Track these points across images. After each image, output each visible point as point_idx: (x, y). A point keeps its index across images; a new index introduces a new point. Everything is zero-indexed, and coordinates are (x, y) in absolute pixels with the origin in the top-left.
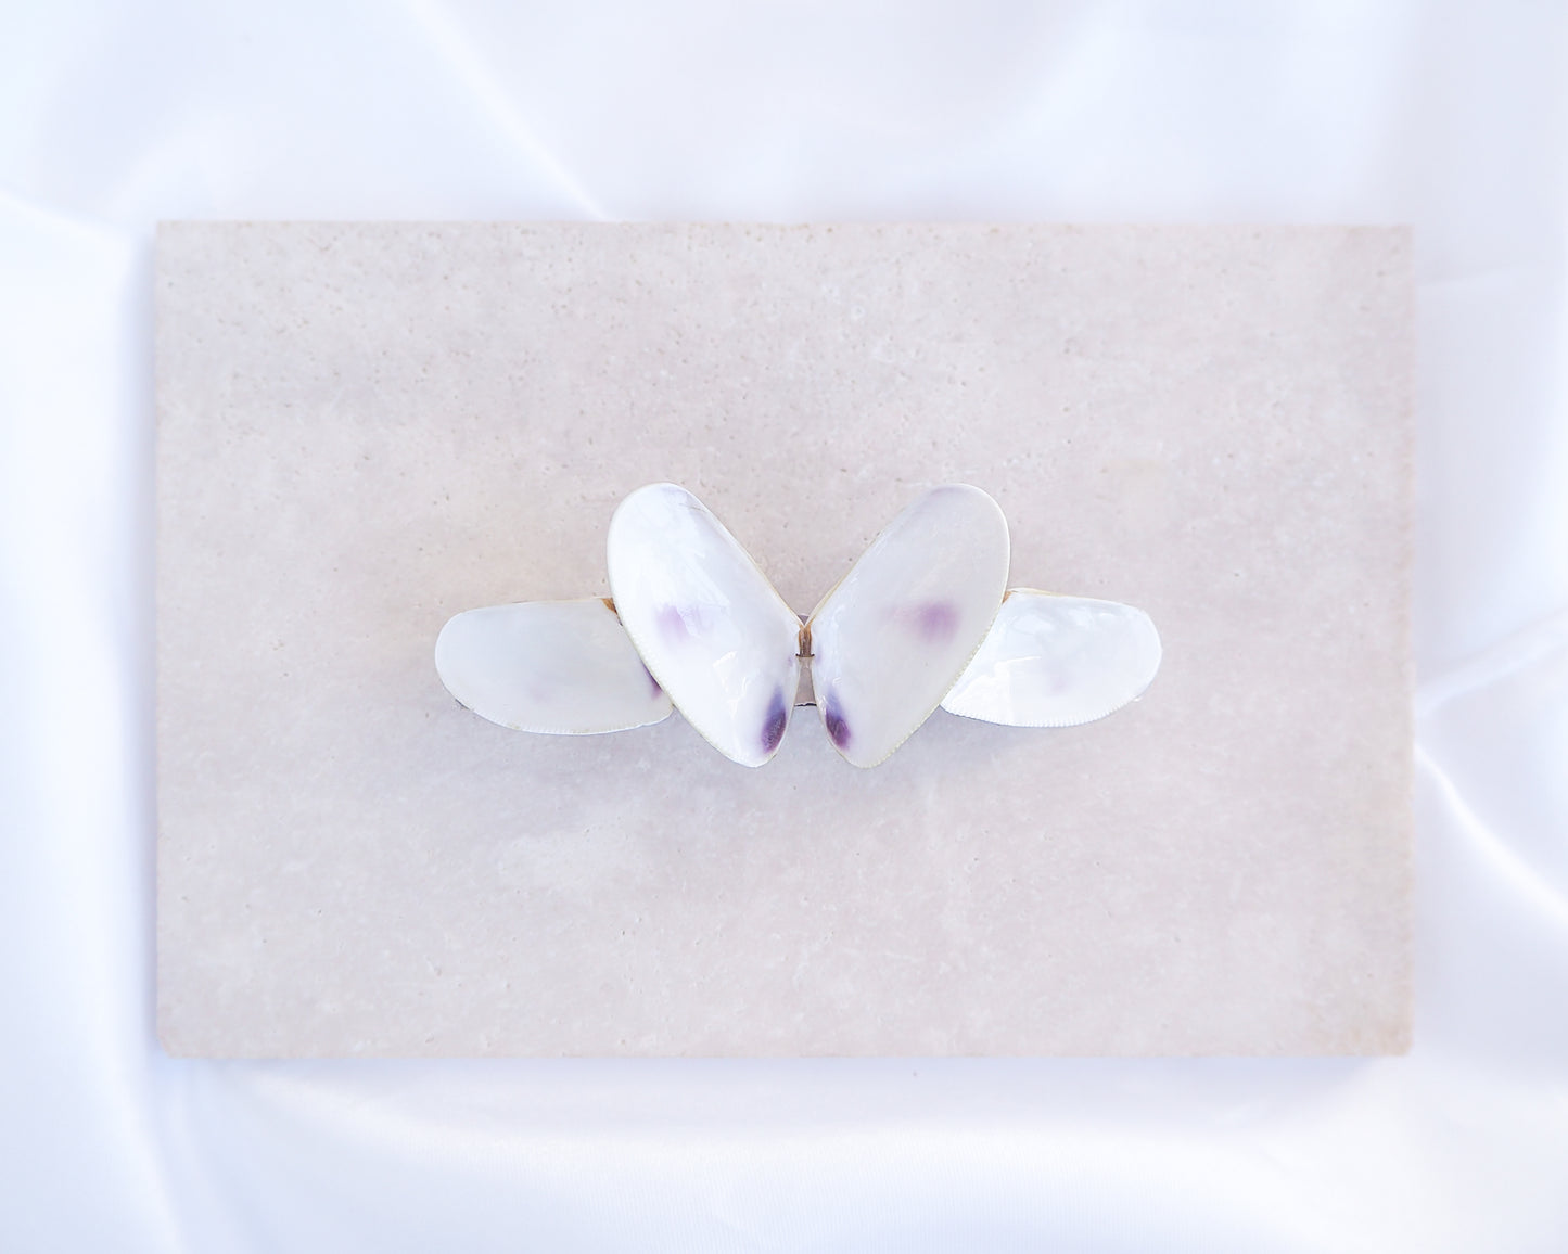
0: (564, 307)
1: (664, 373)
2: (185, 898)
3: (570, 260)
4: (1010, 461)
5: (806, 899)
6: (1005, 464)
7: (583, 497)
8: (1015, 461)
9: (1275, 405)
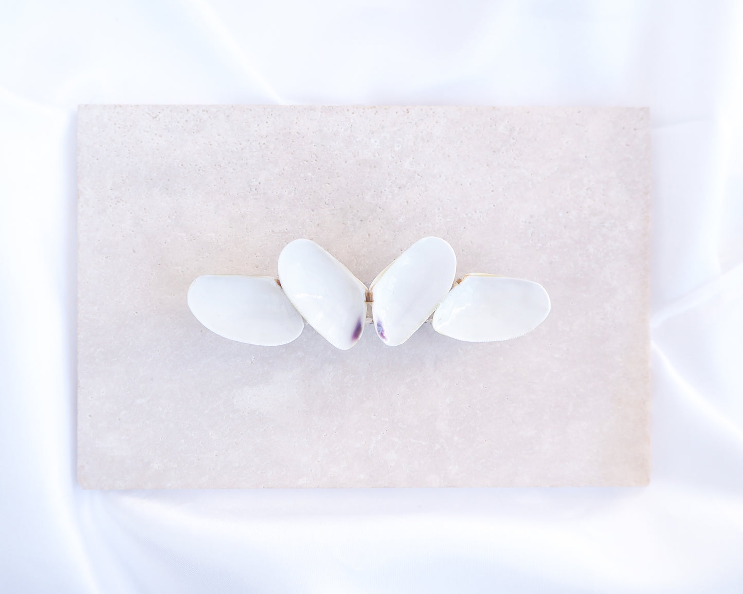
0: (264, 144)
1: (310, 174)
2: (90, 416)
3: (267, 123)
4: (467, 214)
5: (374, 415)
6: (465, 216)
7: (273, 231)
8: (469, 215)
9: (587, 189)
